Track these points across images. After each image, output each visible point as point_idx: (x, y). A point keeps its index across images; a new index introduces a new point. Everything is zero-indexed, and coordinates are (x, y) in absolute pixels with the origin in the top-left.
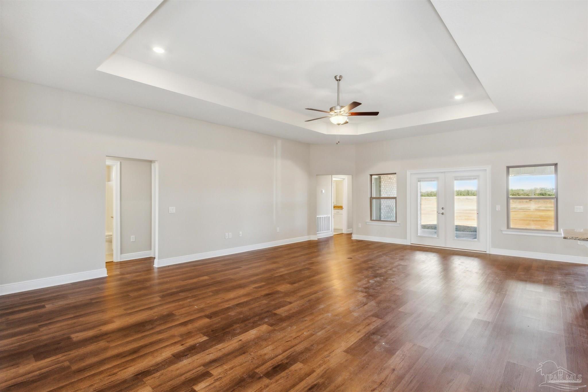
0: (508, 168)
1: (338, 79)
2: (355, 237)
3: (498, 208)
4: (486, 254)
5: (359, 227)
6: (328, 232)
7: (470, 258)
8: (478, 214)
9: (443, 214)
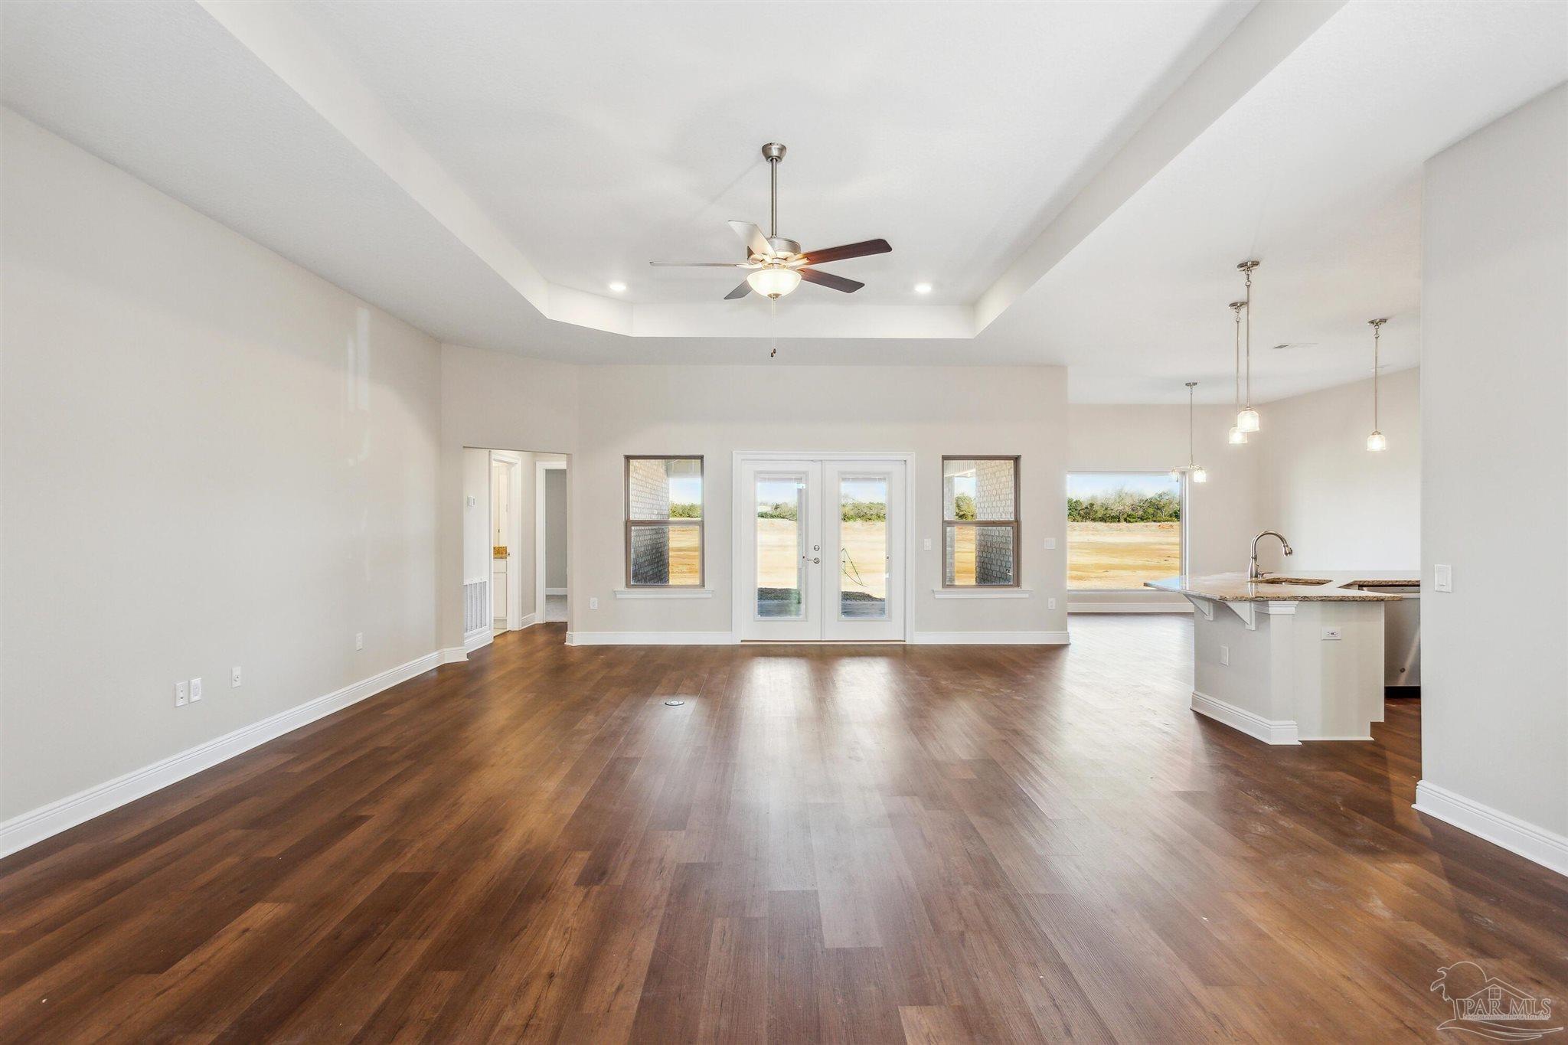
0: (945, 458)
1: (771, 155)
2: (576, 638)
3: (928, 543)
4: (904, 646)
5: (592, 607)
6: (482, 632)
7: (863, 659)
8: (888, 558)
9: (817, 561)
